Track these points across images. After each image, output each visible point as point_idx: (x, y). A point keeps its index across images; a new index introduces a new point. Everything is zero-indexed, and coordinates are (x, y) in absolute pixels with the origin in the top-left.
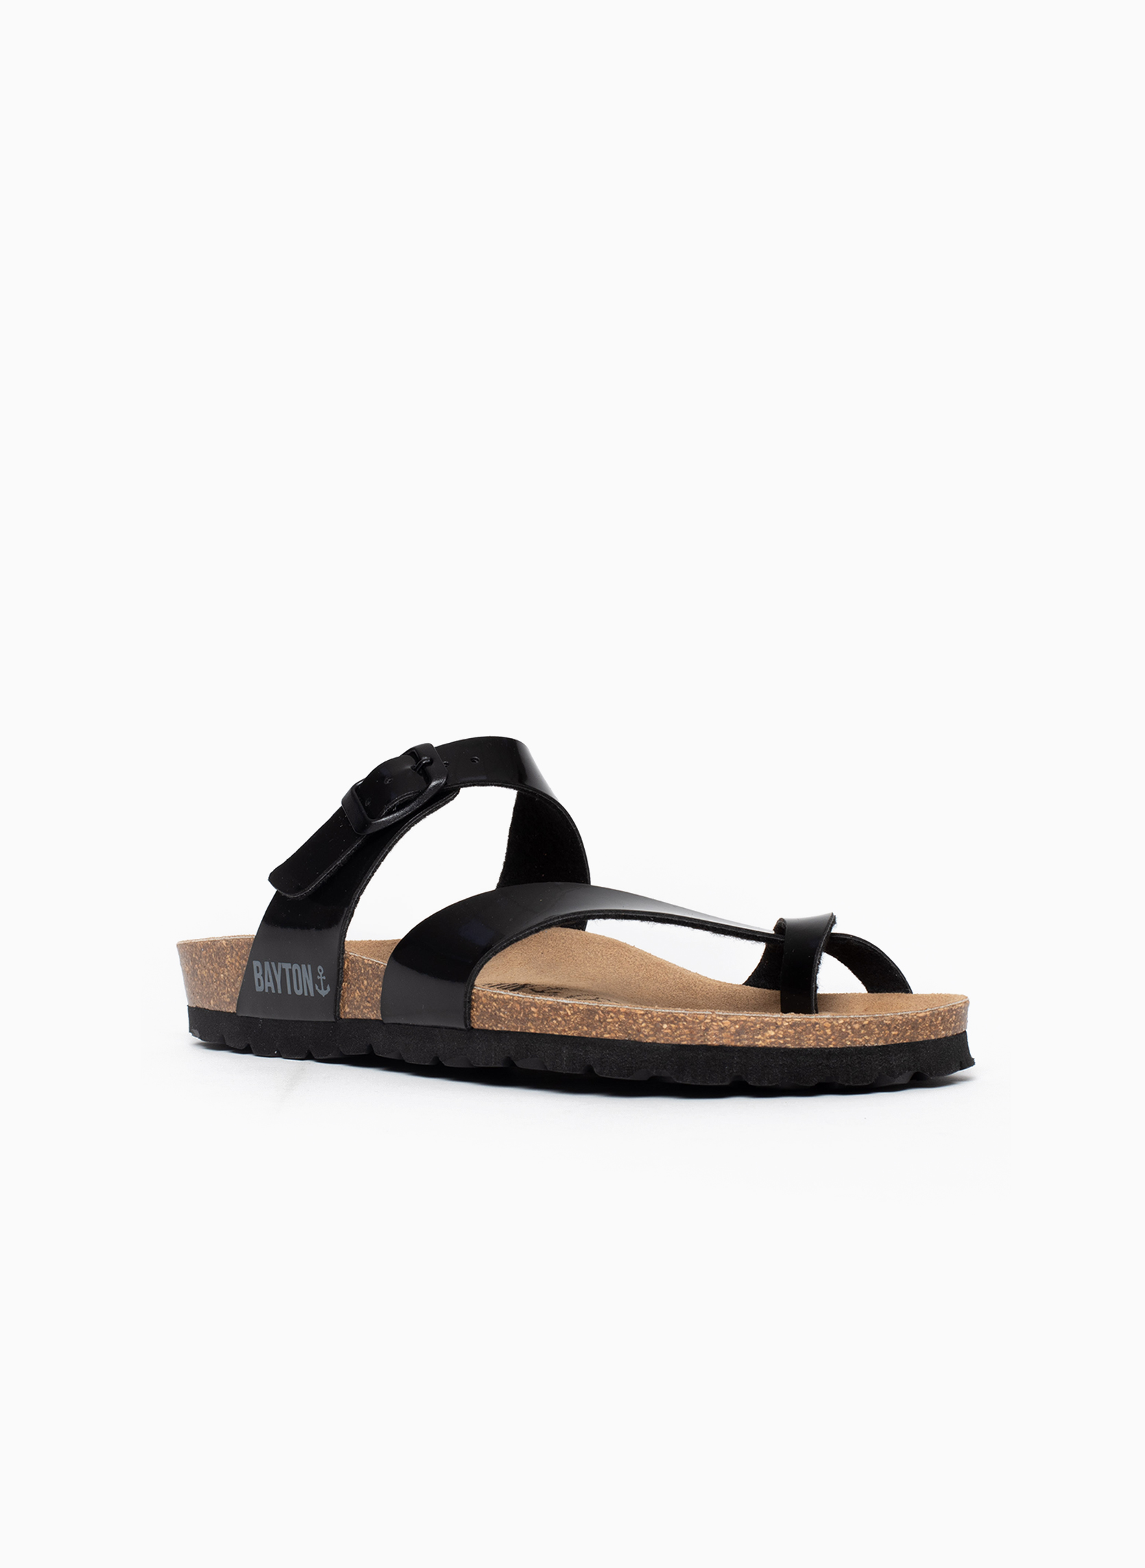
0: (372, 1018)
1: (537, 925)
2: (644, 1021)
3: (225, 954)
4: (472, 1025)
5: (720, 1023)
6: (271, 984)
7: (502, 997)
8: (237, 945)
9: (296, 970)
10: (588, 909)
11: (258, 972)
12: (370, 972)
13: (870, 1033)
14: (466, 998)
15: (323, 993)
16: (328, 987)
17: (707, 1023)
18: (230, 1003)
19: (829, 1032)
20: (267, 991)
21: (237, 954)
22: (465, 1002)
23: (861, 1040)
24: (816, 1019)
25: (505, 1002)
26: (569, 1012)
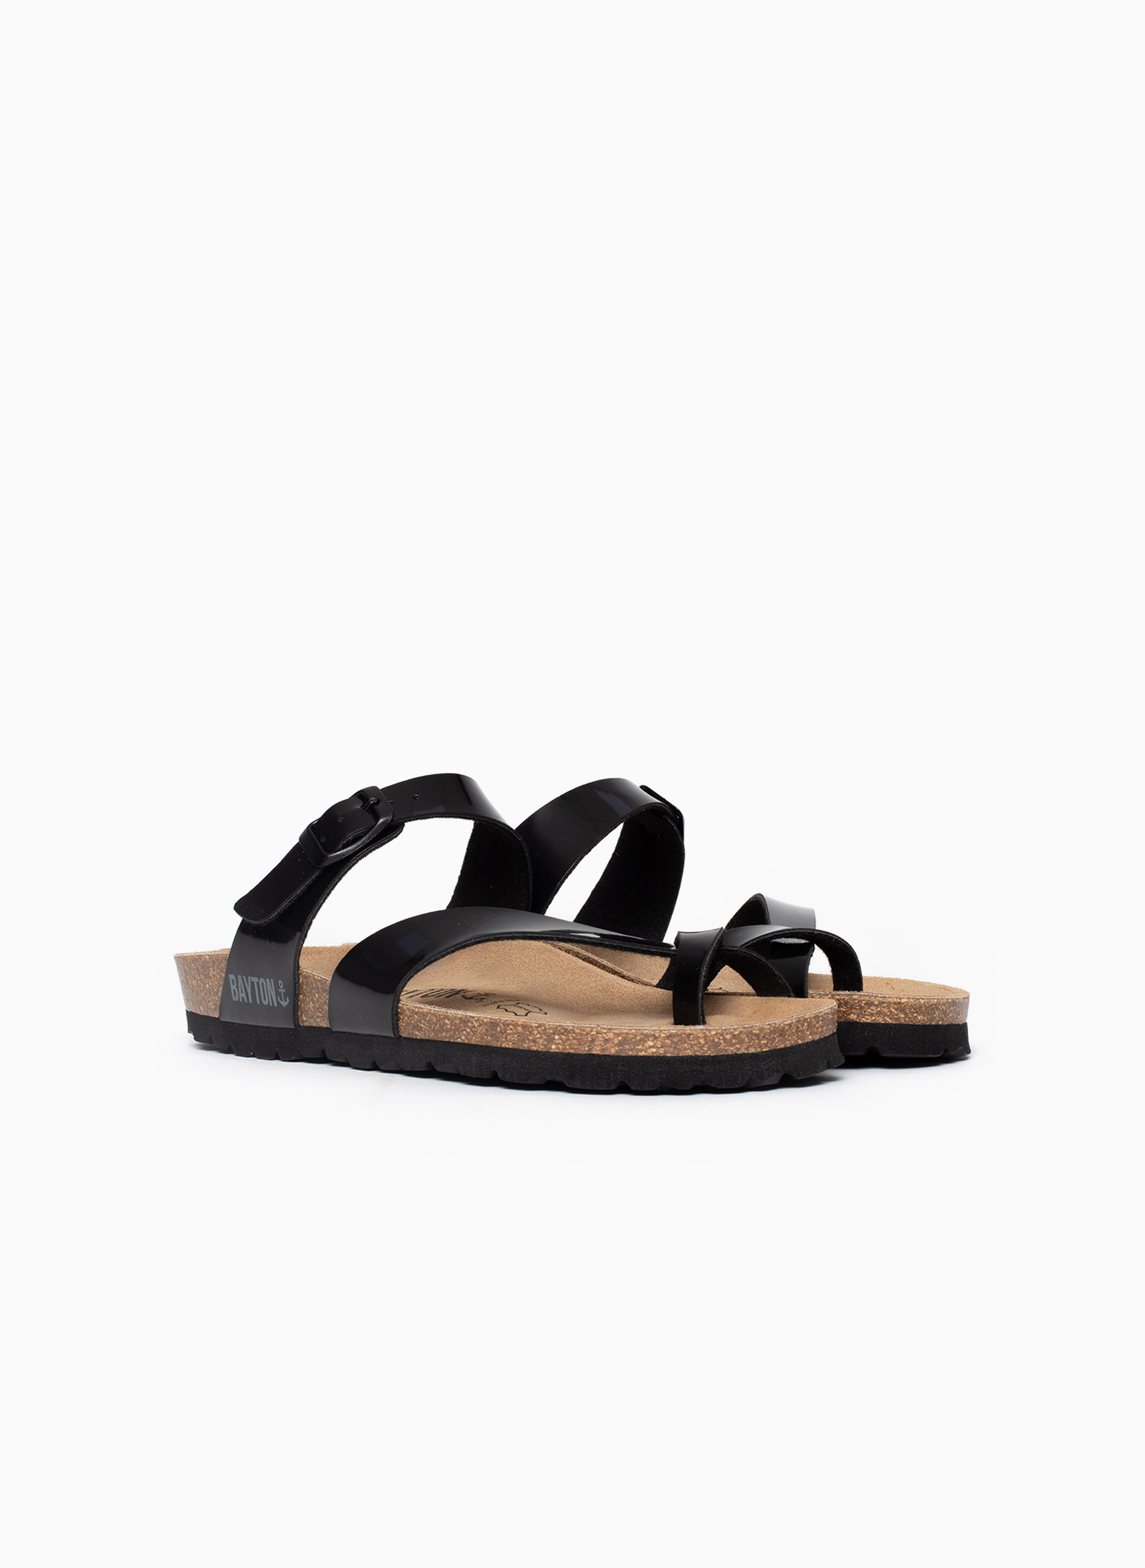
0: (324, 1026)
1: (453, 947)
2: (539, 1033)
3: (209, 967)
4: (400, 1034)
5: (604, 1035)
6: (244, 995)
7: (421, 1010)
8: (217, 959)
9: (262, 983)
10: (498, 932)
11: (233, 984)
12: (320, 987)
13: (741, 1042)
14: (393, 1011)
15: (284, 1004)
16: (288, 999)
17: (593, 1035)
18: (215, 1009)
19: (702, 1041)
20: (241, 1001)
21: (218, 968)
22: (392, 1015)
23: (732, 1049)
24: (691, 1030)
25: (424, 1015)
26: (475, 1024)
